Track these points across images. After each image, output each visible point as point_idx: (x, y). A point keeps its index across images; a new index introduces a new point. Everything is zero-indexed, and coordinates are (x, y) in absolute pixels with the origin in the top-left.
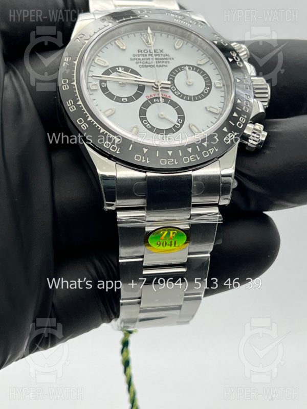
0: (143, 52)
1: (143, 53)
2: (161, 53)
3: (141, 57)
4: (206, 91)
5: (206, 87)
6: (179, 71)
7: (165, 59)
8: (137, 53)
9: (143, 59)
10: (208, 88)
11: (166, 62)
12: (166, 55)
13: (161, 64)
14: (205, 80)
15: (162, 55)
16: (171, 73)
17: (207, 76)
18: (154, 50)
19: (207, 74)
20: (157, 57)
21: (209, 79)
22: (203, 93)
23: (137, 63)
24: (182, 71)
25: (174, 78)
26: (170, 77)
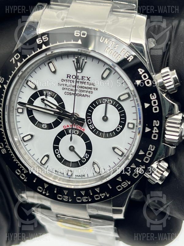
0: (71, 77)
1: (72, 79)
2: (88, 81)
4: (118, 129)
5: (119, 124)
6: (99, 104)
7: (90, 88)
8: (65, 78)
10: (121, 127)
11: (89, 92)
12: (92, 84)
13: (85, 94)
14: (121, 117)
15: (88, 83)
16: (91, 105)
17: (124, 113)
18: (82, 77)
19: (124, 111)
20: (83, 85)
21: (125, 116)
22: (115, 130)
23: (64, 89)
24: (102, 103)
25: (93, 110)
26: (89, 108)
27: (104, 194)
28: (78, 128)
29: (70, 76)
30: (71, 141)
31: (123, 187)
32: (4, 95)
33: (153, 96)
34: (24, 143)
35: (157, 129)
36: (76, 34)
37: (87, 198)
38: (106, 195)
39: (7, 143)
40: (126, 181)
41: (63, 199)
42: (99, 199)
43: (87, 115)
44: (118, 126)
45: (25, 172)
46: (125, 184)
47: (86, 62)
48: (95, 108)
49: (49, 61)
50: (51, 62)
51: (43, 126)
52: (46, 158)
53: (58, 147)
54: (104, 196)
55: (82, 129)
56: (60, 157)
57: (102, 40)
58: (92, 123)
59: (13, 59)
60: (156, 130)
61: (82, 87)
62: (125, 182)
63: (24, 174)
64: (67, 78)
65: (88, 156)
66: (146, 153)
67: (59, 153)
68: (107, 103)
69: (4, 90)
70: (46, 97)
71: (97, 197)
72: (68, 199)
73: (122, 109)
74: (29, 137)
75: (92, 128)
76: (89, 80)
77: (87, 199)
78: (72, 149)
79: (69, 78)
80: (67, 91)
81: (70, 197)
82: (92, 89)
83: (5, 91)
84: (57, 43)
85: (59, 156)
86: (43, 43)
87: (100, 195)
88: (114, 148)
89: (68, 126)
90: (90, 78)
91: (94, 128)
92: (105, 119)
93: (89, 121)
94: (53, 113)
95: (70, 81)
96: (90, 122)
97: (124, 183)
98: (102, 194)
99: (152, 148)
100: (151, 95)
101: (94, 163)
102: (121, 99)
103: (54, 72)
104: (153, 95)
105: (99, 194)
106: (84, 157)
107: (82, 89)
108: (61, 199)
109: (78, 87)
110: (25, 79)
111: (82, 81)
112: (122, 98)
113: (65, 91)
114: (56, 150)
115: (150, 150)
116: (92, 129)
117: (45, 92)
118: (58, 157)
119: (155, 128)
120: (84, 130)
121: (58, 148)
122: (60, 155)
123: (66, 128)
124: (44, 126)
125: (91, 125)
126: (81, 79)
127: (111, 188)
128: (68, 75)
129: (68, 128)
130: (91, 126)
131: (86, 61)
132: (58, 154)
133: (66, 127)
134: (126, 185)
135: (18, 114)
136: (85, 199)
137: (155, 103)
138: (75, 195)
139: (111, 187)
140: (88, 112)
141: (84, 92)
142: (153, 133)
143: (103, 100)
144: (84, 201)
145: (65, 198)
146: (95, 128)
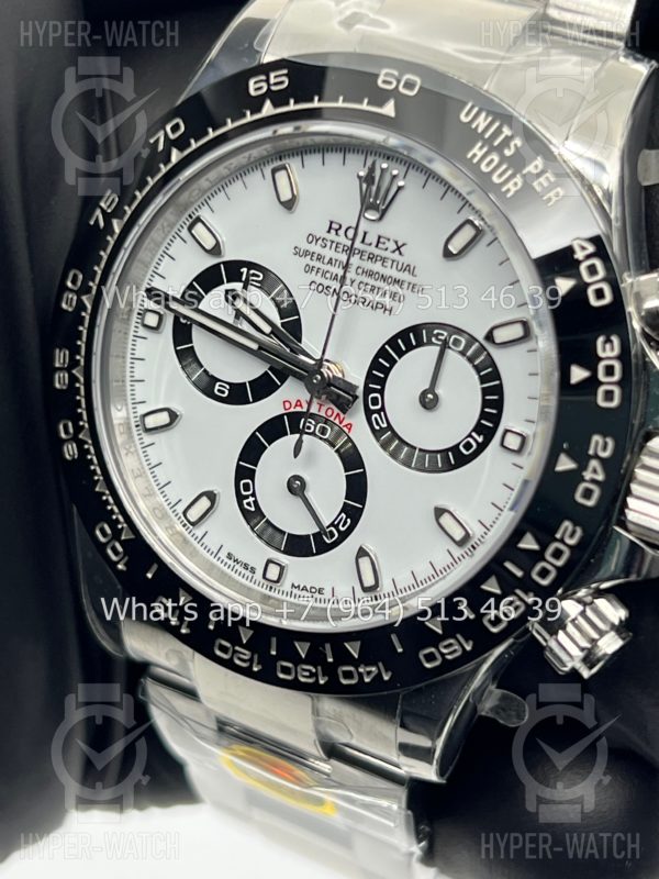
0: (341, 232)
1: (342, 239)
2: (396, 256)
3: (328, 253)
4: (468, 446)
5: (474, 430)
6: (420, 344)
7: (397, 281)
8: (321, 232)
9: (330, 262)
10: (480, 439)
11: (393, 295)
12: (407, 268)
14: (485, 403)
15: (395, 264)
16: (392, 342)
17: (499, 390)
18: (379, 237)
19: (501, 386)
20: (377, 267)
21: (499, 405)
22: (455, 449)
23: (309, 269)
24: (430, 343)
25: (393, 362)
26: (382, 353)
27: (374, 669)
28: (332, 419)
29: (340, 226)
30: (295, 456)
31: (443, 655)
32: (104, 255)
33: (608, 346)
34: (144, 435)
35: (599, 469)
36: (384, 82)
37: (314, 670)
38: (379, 675)
39: (86, 425)
40: (459, 636)
41: (232, 659)
42: (353, 682)
43: (370, 377)
44: (470, 436)
45: (123, 538)
46: (452, 649)
47: (400, 188)
48: (401, 354)
49: (279, 163)
50: (284, 168)
51: (217, 387)
52: (205, 503)
53: (254, 471)
54: (373, 675)
55: (344, 423)
56: (253, 509)
57: (467, 114)
58: (383, 409)
59: (161, 135)
60: (594, 472)
61: (370, 274)
62: (452, 641)
63: (122, 543)
64: (329, 232)
65: (345, 522)
66: (544, 547)
67: (253, 495)
68: (445, 346)
69: (109, 238)
70: (245, 287)
71: (348, 675)
72: (251, 660)
73: (496, 375)
74: (164, 418)
75: (378, 424)
76: (400, 253)
77: (312, 675)
78: (296, 487)
79: (332, 236)
80: (319, 279)
81: (256, 657)
82: (406, 285)
83: (111, 241)
84: (312, 100)
85: (249, 504)
86: (269, 94)
87: (361, 670)
88: (439, 512)
89: (299, 403)
90: (403, 245)
91: (385, 425)
92: (429, 401)
93: (372, 398)
94: (254, 346)
95: (334, 245)
96: (375, 401)
97: (451, 645)
98: (368, 669)
99: (569, 534)
100: (601, 340)
101: (362, 553)
102: (497, 341)
103: (289, 205)
104: (608, 340)
105: (356, 664)
106: (332, 524)
107: (371, 282)
108: (225, 656)
109: (360, 271)
110: (189, 212)
111: (377, 252)
112: (500, 336)
113: (312, 276)
114: (242, 482)
115: (562, 541)
116: (377, 428)
117: (244, 270)
118: (246, 506)
119: (594, 463)
120: (349, 426)
121: (251, 475)
122: (256, 502)
123: (292, 410)
124: (219, 390)
125: (376, 415)
126: (375, 243)
127: (400, 650)
128: (331, 223)
129: (298, 409)
130: (376, 419)
131: (401, 183)
132: (247, 497)
133: (293, 405)
134: (455, 651)
135: (142, 332)
136: (307, 674)
137: (610, 371)
138: (274, 653)
139: (403, 647)
140: (375, 365)
141: (376, 291)
142: (583, 480)
143: (436, 332)
144: (303, 680)
145: (242, 656)
146: (390, 427)
